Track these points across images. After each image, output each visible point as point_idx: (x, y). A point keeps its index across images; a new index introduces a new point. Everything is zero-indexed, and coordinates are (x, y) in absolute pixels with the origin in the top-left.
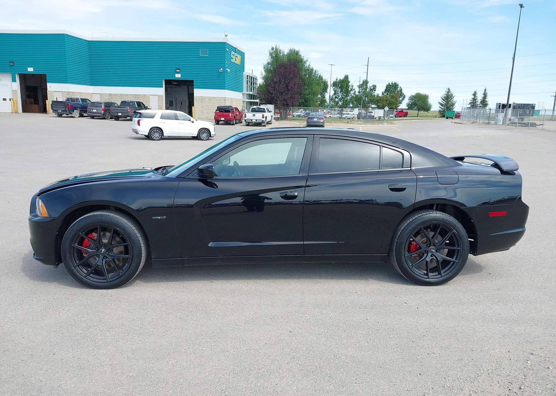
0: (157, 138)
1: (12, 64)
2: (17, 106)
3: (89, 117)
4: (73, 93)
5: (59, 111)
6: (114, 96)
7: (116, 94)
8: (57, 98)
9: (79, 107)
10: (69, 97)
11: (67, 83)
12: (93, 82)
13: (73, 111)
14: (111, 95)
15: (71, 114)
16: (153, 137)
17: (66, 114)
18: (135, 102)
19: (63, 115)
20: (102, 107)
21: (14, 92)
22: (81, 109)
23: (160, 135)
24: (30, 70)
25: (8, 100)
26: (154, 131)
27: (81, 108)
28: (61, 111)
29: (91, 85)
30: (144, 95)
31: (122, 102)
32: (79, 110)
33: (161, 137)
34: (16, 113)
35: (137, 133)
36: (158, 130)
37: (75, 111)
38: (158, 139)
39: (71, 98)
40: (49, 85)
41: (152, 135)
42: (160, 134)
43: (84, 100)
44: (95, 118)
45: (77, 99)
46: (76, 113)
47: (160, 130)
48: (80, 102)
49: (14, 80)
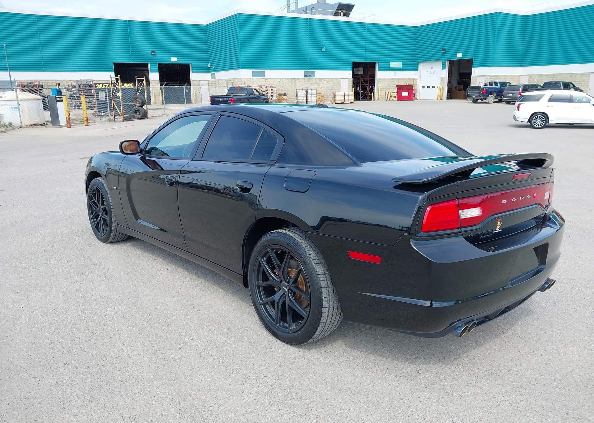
0: (539, 126)
1: (444, 52)
2: (442, 93)
3: (505, 103)
4: (497, 76)
5: (473, 97)
7: (548, 74)
8: (479, 83)
9: (496, 92)
10: (489, 81)
11: (491, 66)
12: (523, 63)
13: (488, 96)
14: (541, 75)
15: (485, 99)
16: (533, 124)
17: (481, 100)
18: (561, 83)
19: (479, 101)
20: (519, 91)
21: (442, 79)
22: (497, 94)
23: (544, 122)
24: (459, 55)
25: (436, 87)
26: (536, 118)
27: (498, 93)
28: (475, 97)
29: (521, 66)
30: (583, 74)
31: (545, 83)
32: (495, 95)
33: (545, 124)
34: (440, 100)
35: (515, 119)
36: (541, 116)
37: (490, 96)
38: (540, 126)
39: (490, 83)
40: (474, 69)
41: (533, 122)
42: (544, 120)
43: (503, 84)
44: (511, 103)
45: (496, 83)
46: (491, 98)
47: (545, 116)
48: (498, 86)
49: (443, 68)
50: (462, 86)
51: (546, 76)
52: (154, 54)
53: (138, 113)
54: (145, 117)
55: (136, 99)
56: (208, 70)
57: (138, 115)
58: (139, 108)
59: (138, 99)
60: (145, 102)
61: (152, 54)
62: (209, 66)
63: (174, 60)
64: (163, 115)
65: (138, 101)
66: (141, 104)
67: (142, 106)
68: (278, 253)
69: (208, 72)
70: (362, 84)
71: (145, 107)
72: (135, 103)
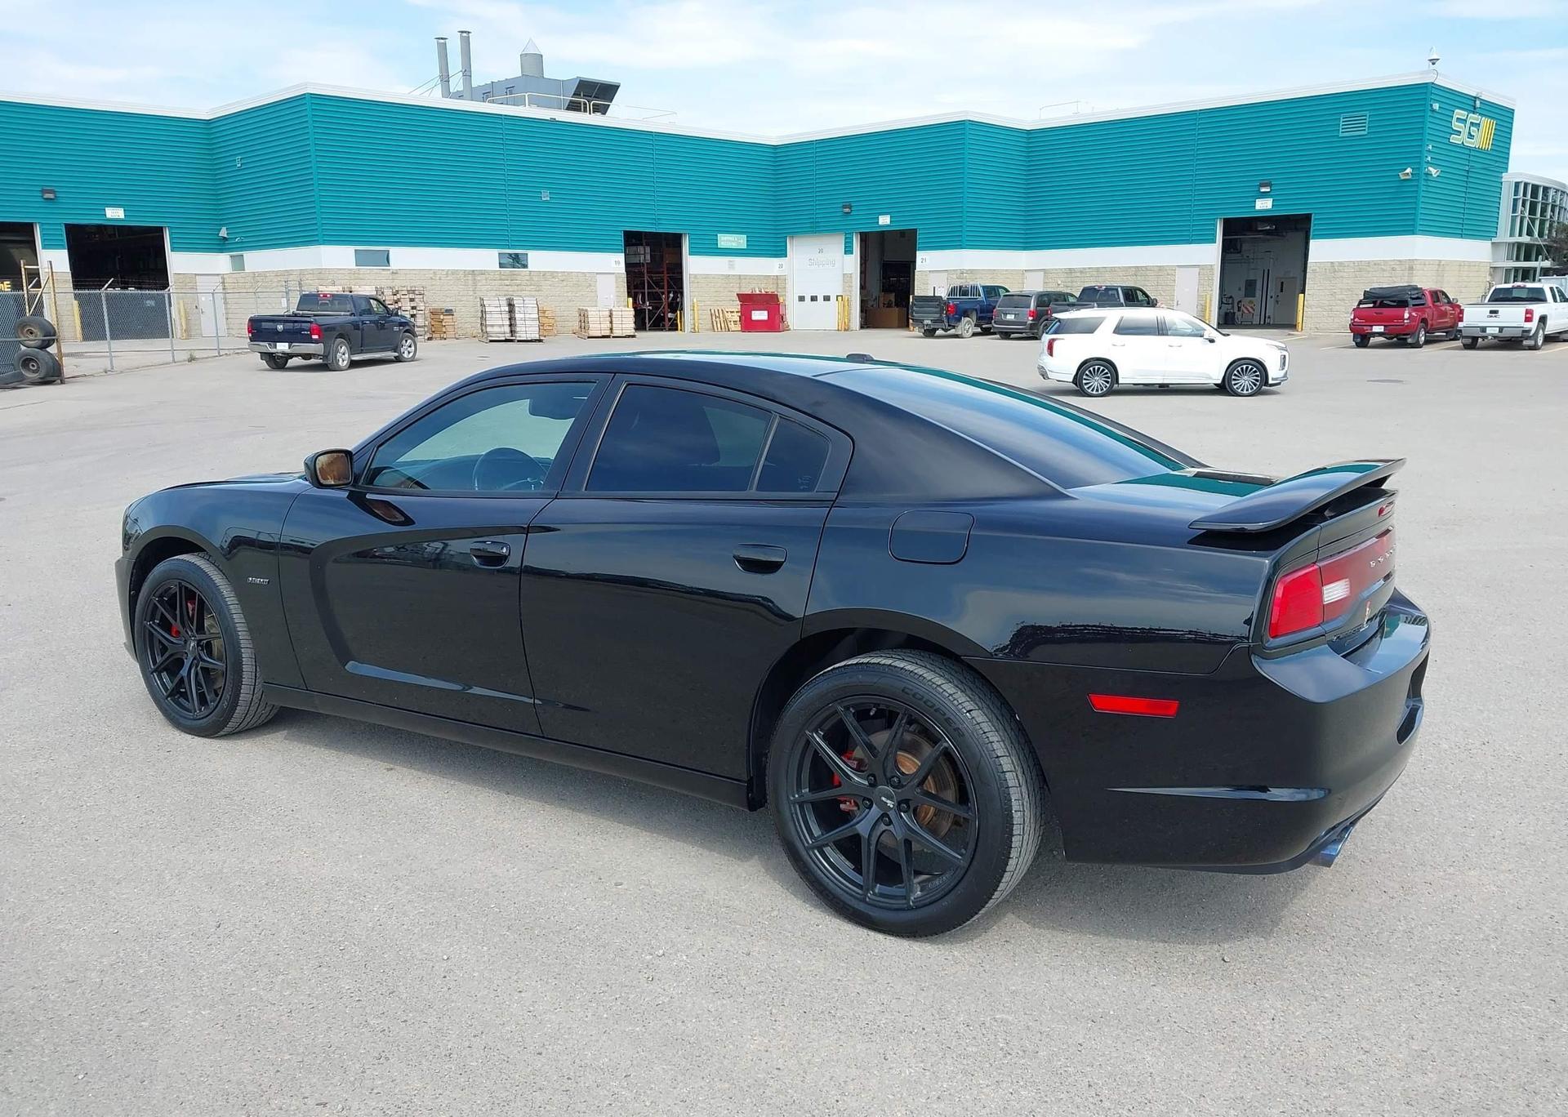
0: (1097, 390)
1: (847, 210)
2: (849, 314)
3: (998, 336)
4: (972, 271)
5: (926, 322)
6: (1078, 274)
7: (1085, 269)
8: (934, 288)
9: (976, 310)
10: (958, 283)
11: (961, 247)
12: (1030, 242)
13: (959, 320)
14: (1071, 271)
15: (954, 327)
16: (1086, 387)
17: (943, 329)
18: (1119, 289)
19: (939, 332)
20: (1029, 307)
21: (846, 277)
22: (979, 315)
23: (1107, 382)
24: (884, 220)
25: (833, 298)
26: (1090, 371)
27: (981, 313)
28: (930, 322)
29: (1025, 248)
30: (1161, 268)
31: (1085, 290)
32: (975, 318)
33: (1112, 386)
34: (845, 330)
35: (1044, 375)
36: (1102, 368)
37: (965, 320)
38: (1100, 392)
39: (961, 287)
40: (920, 255)
41: (1084, 382)
42: (1108, 378)
43: (991, 291)
44: (1012, 336)
45: (974, 288)
46: (967, 325)
47: (1108, 367)
48: (980, 295)
49: (848, 250)
50: (892, 297)
51: (1081, 272)
52: (51, 196)
53: (33, 366)
54: (56, 378)
55: (25, 326)
56: (222, 245)
57: (34, 372)
58: (37, 352)
59: (30, 326)
60: (55, 335)
61: (47, 196)
62: (223, 233)
63: (115, 214)
64: (106, 372)
65: (31, 333)
66: (43, 340)
67: (45, 345)
68: (871, 714)
69: (221, 251)
70: (648, 289)
71: (52, 349)
72: (24, 339)
